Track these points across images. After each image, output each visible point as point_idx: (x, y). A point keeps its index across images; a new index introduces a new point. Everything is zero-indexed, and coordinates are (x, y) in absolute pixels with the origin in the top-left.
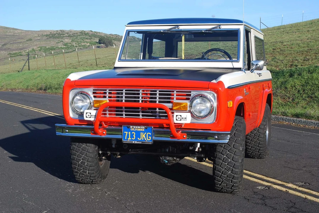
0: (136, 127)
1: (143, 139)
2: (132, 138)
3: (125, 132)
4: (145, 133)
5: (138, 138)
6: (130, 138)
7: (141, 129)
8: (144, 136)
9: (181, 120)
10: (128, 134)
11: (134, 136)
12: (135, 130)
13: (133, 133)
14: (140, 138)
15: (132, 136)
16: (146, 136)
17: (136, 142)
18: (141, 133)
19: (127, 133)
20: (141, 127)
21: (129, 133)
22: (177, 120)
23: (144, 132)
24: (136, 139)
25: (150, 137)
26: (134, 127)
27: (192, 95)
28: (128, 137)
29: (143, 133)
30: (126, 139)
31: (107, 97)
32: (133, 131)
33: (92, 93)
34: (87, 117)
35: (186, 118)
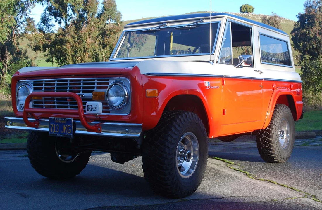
1: (64, 132)
4: (67, 125)
5: (61, 131)
6: (54, 131)
7: (63, 122)
8: (65, 128)
9: (91, 110)
10: (53, 126)
11: (58, 128)
13: (57, 125)
14: (62, 131)
15: (56, 130)
16: (67, 128)
17: (59, 136)
18: (63, 125)
19: (52, 125)
22: (88, 110)
23: (65, 124)
24: (59, 132)
25: (70, 130)
31: (43, 88)
32: (57, 123)
33: (32, 85)
34: (20, 109)
35: (96, 108)
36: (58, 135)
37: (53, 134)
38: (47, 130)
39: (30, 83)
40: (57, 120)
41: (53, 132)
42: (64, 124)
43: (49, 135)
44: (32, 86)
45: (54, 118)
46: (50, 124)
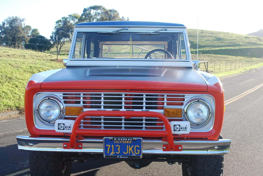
0: (122, 139)
1: (129, 153)
2: (117, 153)
3: (107, 145)
4: (133, 146)
5: (124, 152)
6: (113, 153)
7: (127, 142)
8: (130, 149)
10: (111, 148)
11: (119, 149)
12: (119, 142)
13: (117, 146)
14: (126, 152)
15: (116, 150)
16: (133, 149)
18: (128, 146)
19: (109, 146)
20: (127, 139)
21: (113, 146)
22: (174, 130)
24: (121, 153)
25: (139, 151)
26: (119, 139)
27: (186, 100)
28: (111, 151)
29: (130, 146)
30: (108, 153)
31: (82, 102)
32: (118, 144)
33: (62, 98)
34: (59, 129)
35: (186, 128)
36: (120, 157)
37: (111, 156)
38: (101, 151)
39: (58, 96)
40: (118, 140)
41: (110, 153)
42: (129, 144)
43: (104, 157)
44: (61, 100)
45: (113, 139)
46: (105, 145)
